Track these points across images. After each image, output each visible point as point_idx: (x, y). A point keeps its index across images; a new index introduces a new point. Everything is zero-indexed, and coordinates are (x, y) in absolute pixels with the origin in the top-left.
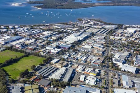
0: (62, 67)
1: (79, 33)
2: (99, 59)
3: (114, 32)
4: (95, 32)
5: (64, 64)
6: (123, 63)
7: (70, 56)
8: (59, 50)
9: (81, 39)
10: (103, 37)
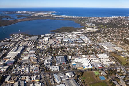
0: (15, 82)
2: (37, 67)
3: (38, 42)
4: (26, 44)
6: (51, 65)
7: (17, 70)
8: (7, 67)
9: (19, 53)
10: (32, 47)
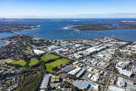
0: (79, 67)
1: (99, 46)
2: (106, 64)
3: (124, 47)
4: (110, 46)
5: (80, 66)
6: (123, 69)
7: (86, 61)
8: (81, 56)
9: (98, 50)
10: (115, 50)
